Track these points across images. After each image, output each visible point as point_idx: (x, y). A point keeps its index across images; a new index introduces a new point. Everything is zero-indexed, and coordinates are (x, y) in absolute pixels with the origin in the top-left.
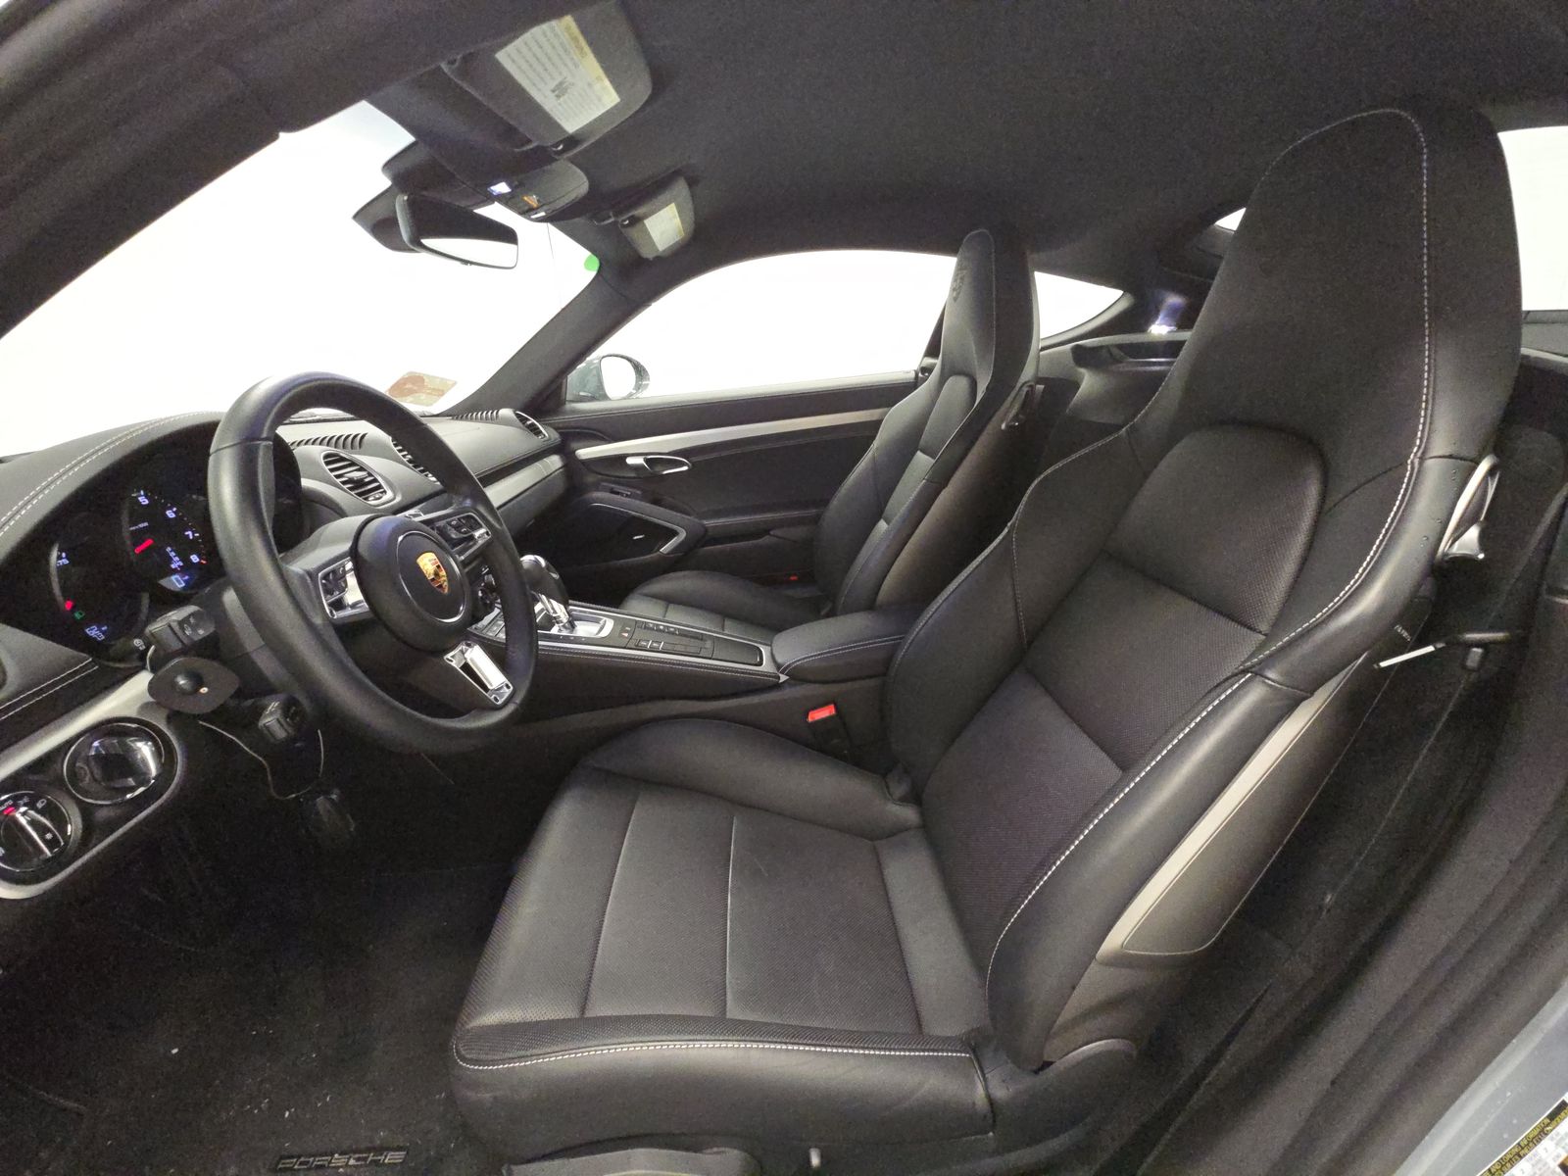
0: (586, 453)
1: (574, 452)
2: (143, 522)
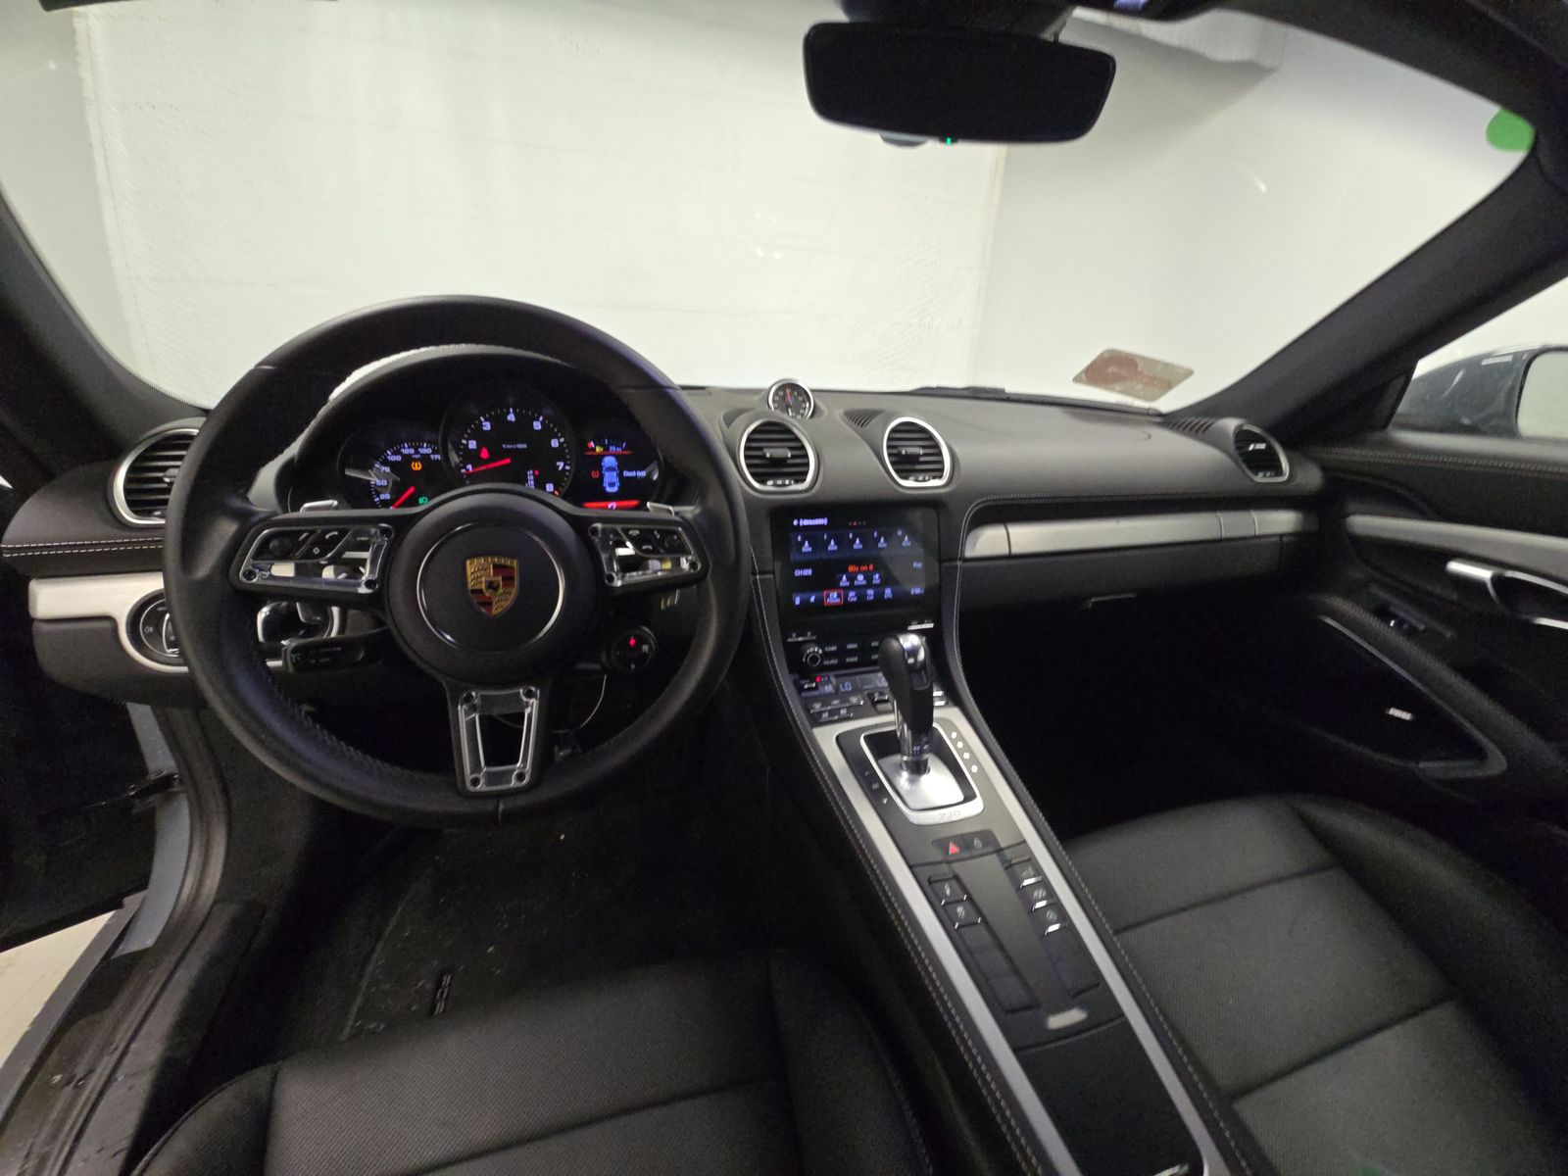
0: (1366, 523)
1: (1347, 515)
2: (523, 443)
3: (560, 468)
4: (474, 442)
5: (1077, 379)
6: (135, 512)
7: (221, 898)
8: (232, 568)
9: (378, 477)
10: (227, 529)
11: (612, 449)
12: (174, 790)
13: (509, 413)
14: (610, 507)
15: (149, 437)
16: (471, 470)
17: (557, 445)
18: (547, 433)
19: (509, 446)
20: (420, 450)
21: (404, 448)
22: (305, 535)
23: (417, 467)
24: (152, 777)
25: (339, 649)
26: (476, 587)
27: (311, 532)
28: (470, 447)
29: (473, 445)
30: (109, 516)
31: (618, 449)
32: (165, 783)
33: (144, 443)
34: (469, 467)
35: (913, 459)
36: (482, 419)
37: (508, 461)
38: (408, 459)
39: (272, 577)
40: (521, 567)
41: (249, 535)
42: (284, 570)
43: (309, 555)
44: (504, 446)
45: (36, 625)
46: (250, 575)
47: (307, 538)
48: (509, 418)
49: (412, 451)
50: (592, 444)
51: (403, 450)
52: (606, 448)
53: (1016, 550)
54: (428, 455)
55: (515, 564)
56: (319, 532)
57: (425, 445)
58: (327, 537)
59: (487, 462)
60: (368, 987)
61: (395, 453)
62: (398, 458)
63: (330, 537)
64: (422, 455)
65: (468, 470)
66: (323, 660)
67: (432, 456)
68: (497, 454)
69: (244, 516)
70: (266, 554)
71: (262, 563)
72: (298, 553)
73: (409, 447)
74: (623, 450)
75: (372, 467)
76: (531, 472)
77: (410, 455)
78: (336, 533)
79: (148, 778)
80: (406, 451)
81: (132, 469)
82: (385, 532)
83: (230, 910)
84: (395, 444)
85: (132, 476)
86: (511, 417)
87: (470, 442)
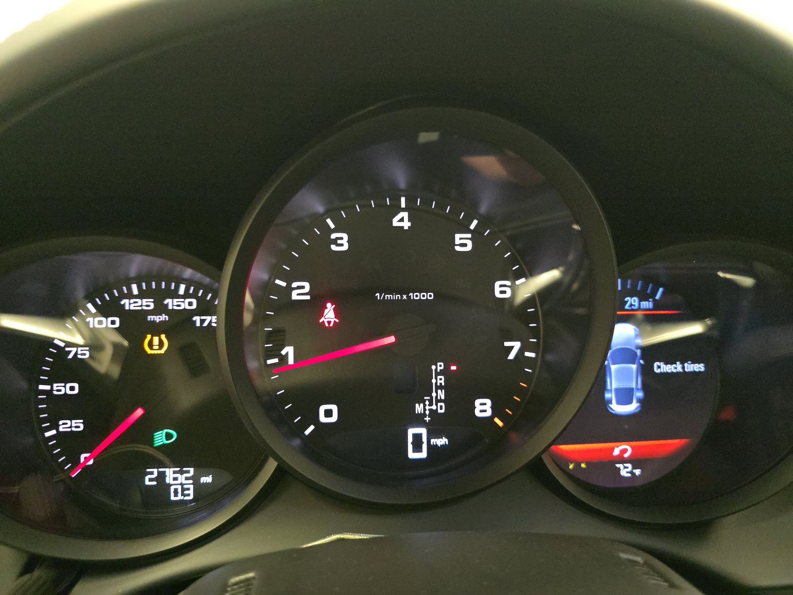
2: (425, 287)
3: (512, 356)
4: (307, 285)
11: (632, 301)
13: (396, 209)
14: (616, 452)
18: (486, 264)
19: (390, 297)
20: (168, 301)
21: (130, 296)
28: (295, 296)
29: (301, 291)
31: (645, 303)
36: (331, 224)
38: (136, 324)
44: (378, 295)
48: (396, 222)
49: (148, 304)
51: (125, 302)
54: (187, 316)
57: (182, 288)
64: (172, 313)
65: (284, 359)
67: (197, 319)
73: (142, 295)
74: (657, 305)
76: (441, 366)
77: (143, 314)
80: (131, 305)
86: (402, 221)
87: (294, 284)
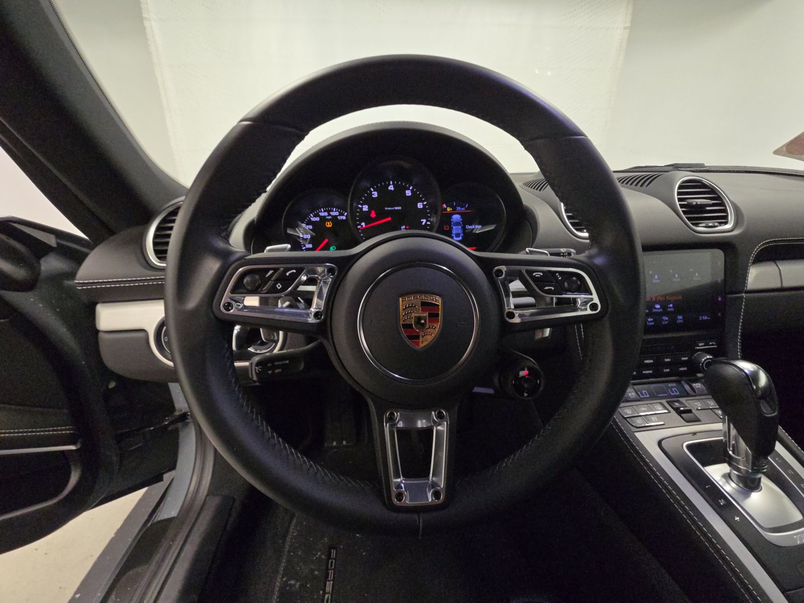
2: (399, 206)
3: (423, 224)
4: (367, 206)
5: (777, 152)
6: (159, 258)
7: (210, 493)
8: (215, 301)
9: (304, 232)
10: (211, 266)
11: (459, 208)
12: (188, 421)
13: (389, 185)
15: (169, 207)
16: (364, 226)
17: (422, 207)
18: (415, 199)
19: (389, 209)
20: (331, 213)
21: (321, 212)
22: (271, 272)
23: (329, 225)
24: (177, 413)
25: (287, 362)
26: (408, 322)
27: (276, 270)
28: (364, 210)
29: (365, 208)
30: (143, 261)
31: (462, 209)
32: (184, 417)
33: (164, 212)
34: (363, 224)
35: (701, 209)
36: (372, 190)
37: (389, 219)
38: (323, 219)
39: (245, 307)
40: (444, 303)
41: (228, 273)
42: (252, 301)
43: (273, 290)
44: (386, 208)
45: (101, 335)
46: (228, 306)
47: (272, 275)
48: (389, 188)
49: (326, 214)
50: (445, 206)
51: (320, 213)
52: (454, 209)
53: (787, 284)
54: (336, 216)
55: (438, 301)
56: (282, 269)
57: (334, 209)
58: (288, 274)
59: (376, 219)
60: (289, 552)
61: (315, 216)
62: (317, 219)
63: (289, 274)
64: (332, 216)
65: (362, 226)
66: (277, 371)
67: (339, 217)
68: (382, 214)
69: (225, 255)
70: (240, 288)
71: (237, 296)
72: (265, 288)
73: (324, 211)
74: (466, 209)
75: (298, 226)
76: (404, 227)
77: (325, 216)
78: (294, 271)
79: (175, 414)
80: (322, 214)
81: (158, 229)
82: (331, 270)
83: (215, 501)
84: (315, 209)
85: (158, 233)
86: (391, 188)
87: (364, 206)
